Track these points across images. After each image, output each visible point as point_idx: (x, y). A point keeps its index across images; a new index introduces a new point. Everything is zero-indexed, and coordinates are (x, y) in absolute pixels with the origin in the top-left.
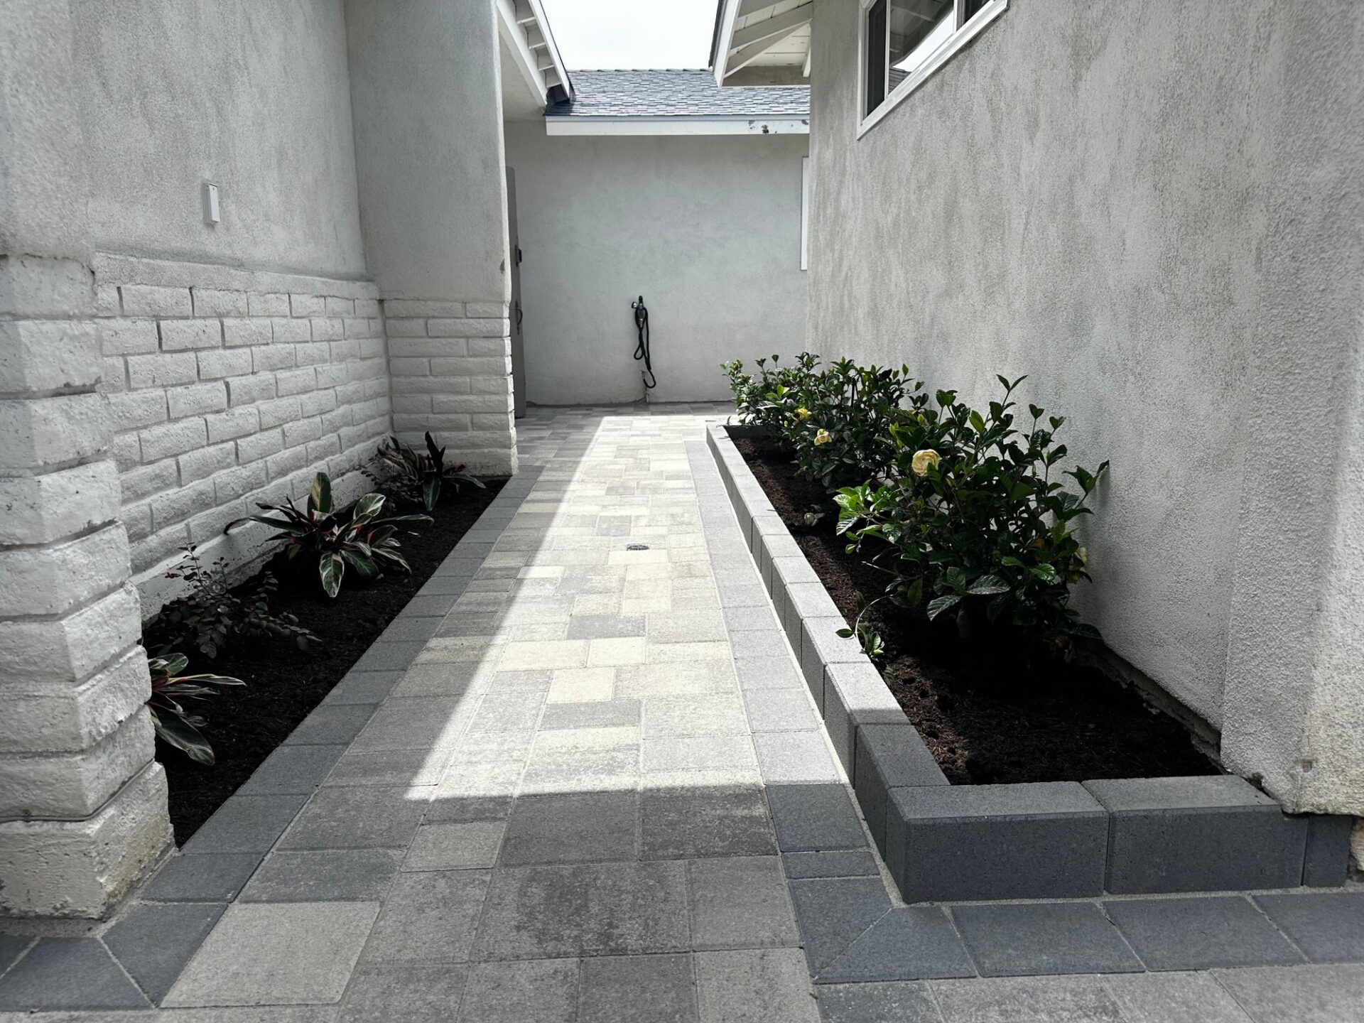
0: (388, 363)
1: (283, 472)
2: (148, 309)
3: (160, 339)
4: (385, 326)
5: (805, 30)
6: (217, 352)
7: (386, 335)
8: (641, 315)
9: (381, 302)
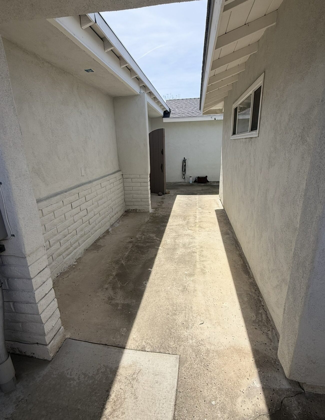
0: (124, 188)
1: (99, 222)
2: (69, 202)
3: (72, 207)
4: (123, 180)
5: (223, 102)
6: (85, 204)
7: (123, 182)
8: (184, 161)
9: (122, 175)
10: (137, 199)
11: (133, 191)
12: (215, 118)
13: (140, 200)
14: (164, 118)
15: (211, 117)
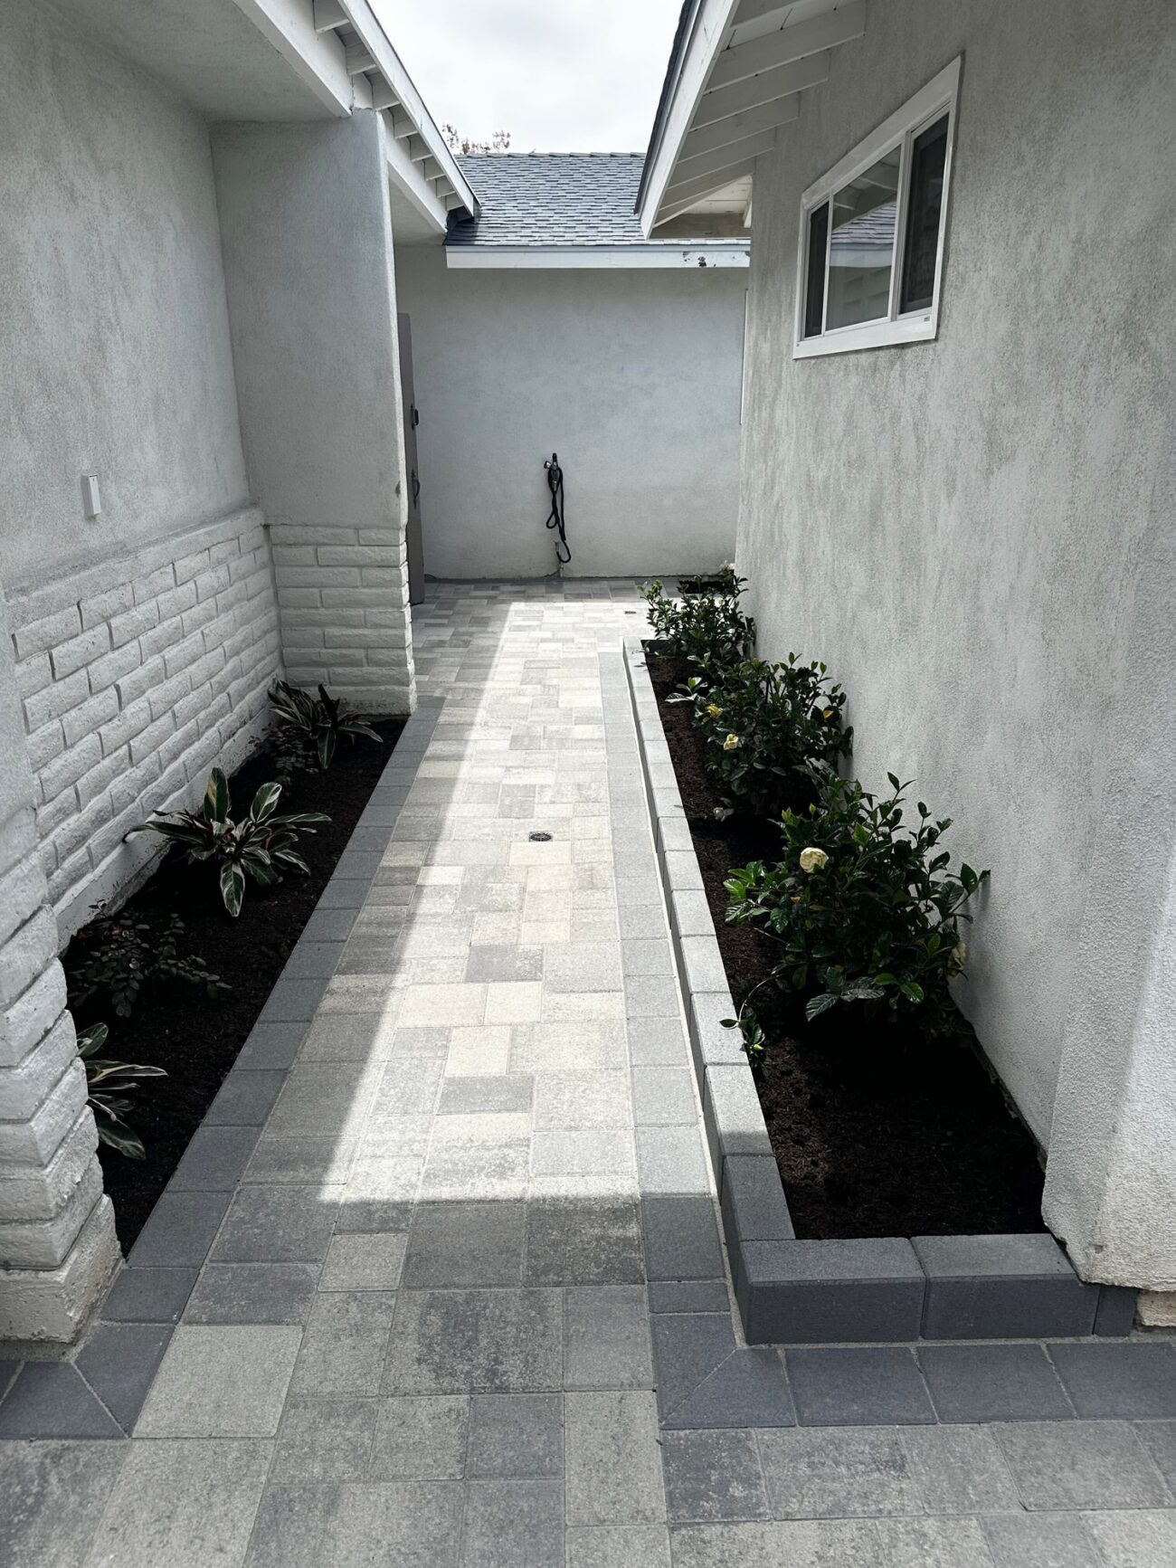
0: (276, 593)
1: (175, 757)
2: (39, 643)
3: (53, 669)
4: (271, 553)
6: (106, 658)
7: (273, 563)
8: (554, 477)
9: (266, 527)
10: (345, 651)
11: (322, 611)
12: (703, 259)
13: (360, 654)
14: (448, 249)
15: (685, 253)
